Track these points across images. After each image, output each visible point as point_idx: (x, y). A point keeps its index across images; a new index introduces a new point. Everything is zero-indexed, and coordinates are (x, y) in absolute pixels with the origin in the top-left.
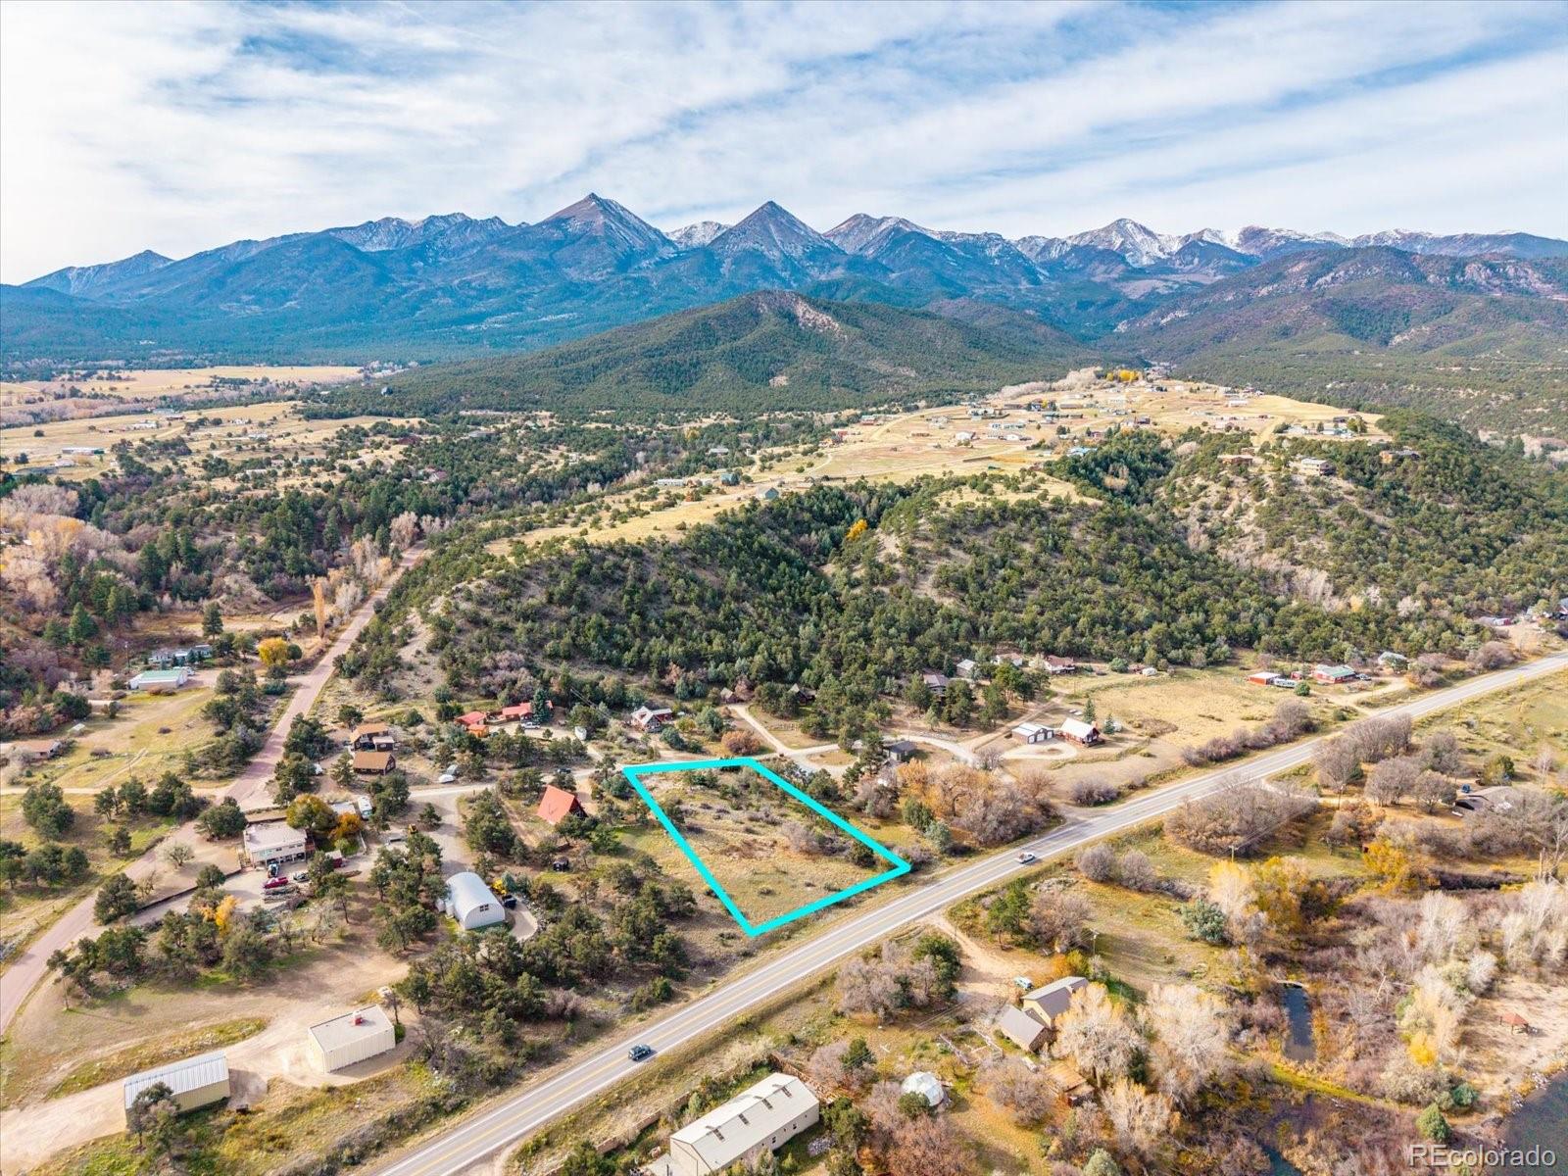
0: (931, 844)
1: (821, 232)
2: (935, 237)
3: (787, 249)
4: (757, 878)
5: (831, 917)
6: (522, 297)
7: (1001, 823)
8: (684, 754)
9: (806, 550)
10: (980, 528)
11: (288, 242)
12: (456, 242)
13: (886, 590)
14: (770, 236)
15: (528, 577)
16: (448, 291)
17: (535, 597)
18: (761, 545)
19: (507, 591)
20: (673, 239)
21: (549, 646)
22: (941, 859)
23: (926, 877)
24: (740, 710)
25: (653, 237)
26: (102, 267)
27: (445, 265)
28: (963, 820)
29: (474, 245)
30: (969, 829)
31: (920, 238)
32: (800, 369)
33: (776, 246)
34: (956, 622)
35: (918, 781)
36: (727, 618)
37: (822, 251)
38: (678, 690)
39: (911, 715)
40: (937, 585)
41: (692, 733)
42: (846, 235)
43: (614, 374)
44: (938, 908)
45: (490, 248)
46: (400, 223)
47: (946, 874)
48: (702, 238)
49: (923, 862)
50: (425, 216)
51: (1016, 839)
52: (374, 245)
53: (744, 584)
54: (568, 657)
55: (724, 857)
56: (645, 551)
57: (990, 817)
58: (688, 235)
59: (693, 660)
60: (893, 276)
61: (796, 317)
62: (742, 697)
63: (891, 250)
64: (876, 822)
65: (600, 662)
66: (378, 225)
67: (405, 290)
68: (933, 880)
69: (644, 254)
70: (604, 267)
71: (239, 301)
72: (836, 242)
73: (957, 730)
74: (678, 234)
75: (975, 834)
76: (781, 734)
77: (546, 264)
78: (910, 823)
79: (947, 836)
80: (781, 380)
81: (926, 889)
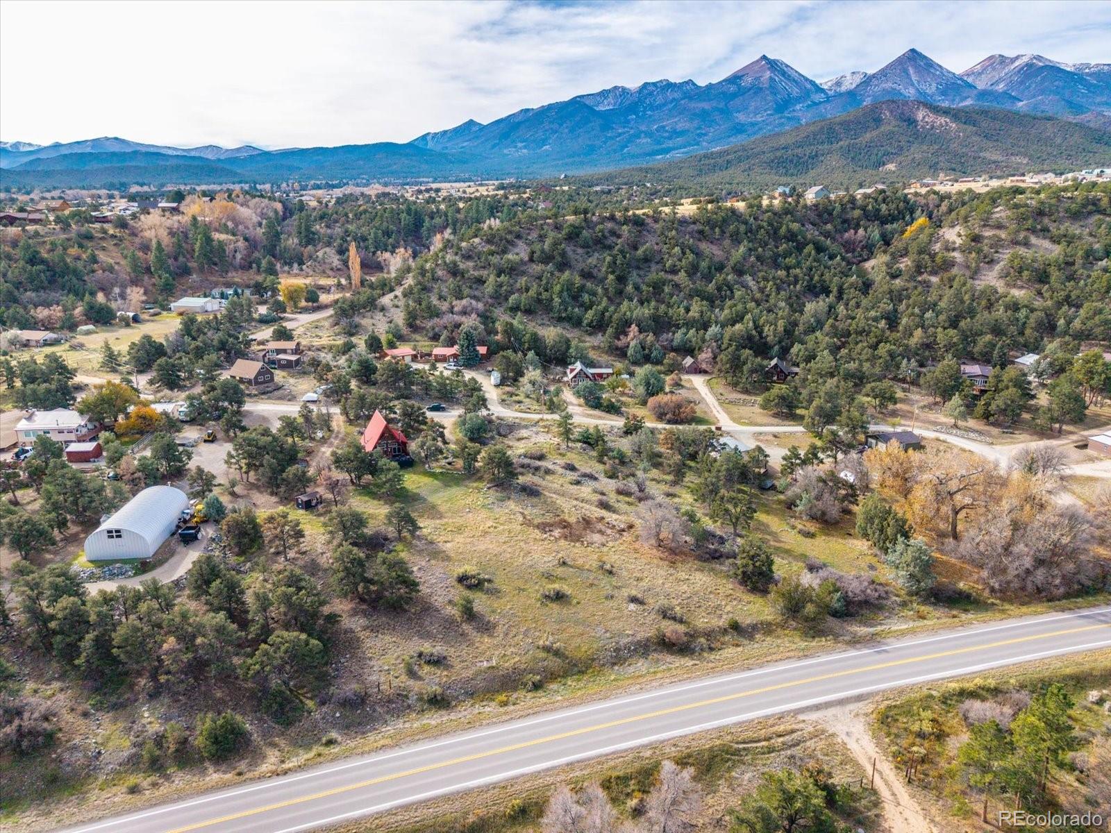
0: (894, 576)
1: (957, 72)
2: (1068, 69)
3: (923, 87)
4: (560, 571)
5: (641, 665)
6: (699, 135)
7: (1040, 562)
8: (597, 412)
9: (849, 246)
10: (1076, 216)
11: (550, 107)
12: (659, 100)
13: (934, 280)
14: (908, 75)
15: (519, 237)
16: (649, 134)
17: (519, 253)
18: (789, 230)
19: (493, 248)
20: (825, 87)
21: (513, 299)
22: (904, 604)
23: (863, 630)
24: (698, 381)
25: (809, 86)
26: (445, 132)
27: (650, 116)
28: (965, 547)
29: (672, 102)
30: (972, 561)
31: (1054, 70)
32: (910, 158)
33: (913, 85)
34: (1024, 312)
35: (896, 475)
36: (719, 289)
37: (955, 85)
38: (630, 352)
39: (930, 407)
40: (1004, 275)
41: (623, 394)
42: (980, 74)
43: (744, 165)
44: (859, 698)
45: (683, 102)
46: (624, 89)
47: (903, 634)
48: (848, 85)
49: (866, 603)
50: (640, 84)
51: (1067, 596)
52: (605, 106)
53: (753, 259)
54: (528, 312)
55: (537, 534)
56: (649, 221)
57: (1020, 548)
58: (838, 84)
59: (660, 325)
60: (1021, 104)
61: (915, 121)
62: (704, 366)
63: (1022, 83)
64: (812, 527)
65: (560, 320)
66: (608, 91)
67: (620, 135)
68: (871, 640)
69: (798, 100)
70: (765, 111)
71: (516, 147)
72: (970, 80)
73: (995, 431)
74: (829, 84)
75: (985, 574)
76: (734, 409)
77: (721, 111)
78: (865, 536)
79: (926, 566)
80: (891, 167)
81: (853, 653)
